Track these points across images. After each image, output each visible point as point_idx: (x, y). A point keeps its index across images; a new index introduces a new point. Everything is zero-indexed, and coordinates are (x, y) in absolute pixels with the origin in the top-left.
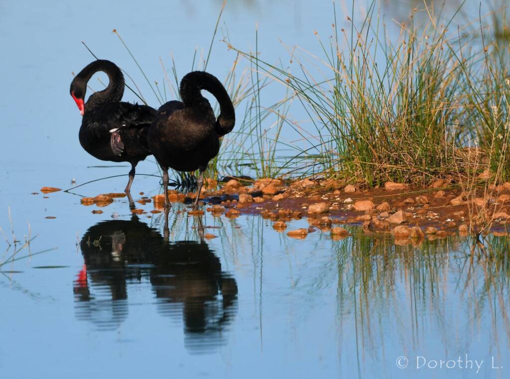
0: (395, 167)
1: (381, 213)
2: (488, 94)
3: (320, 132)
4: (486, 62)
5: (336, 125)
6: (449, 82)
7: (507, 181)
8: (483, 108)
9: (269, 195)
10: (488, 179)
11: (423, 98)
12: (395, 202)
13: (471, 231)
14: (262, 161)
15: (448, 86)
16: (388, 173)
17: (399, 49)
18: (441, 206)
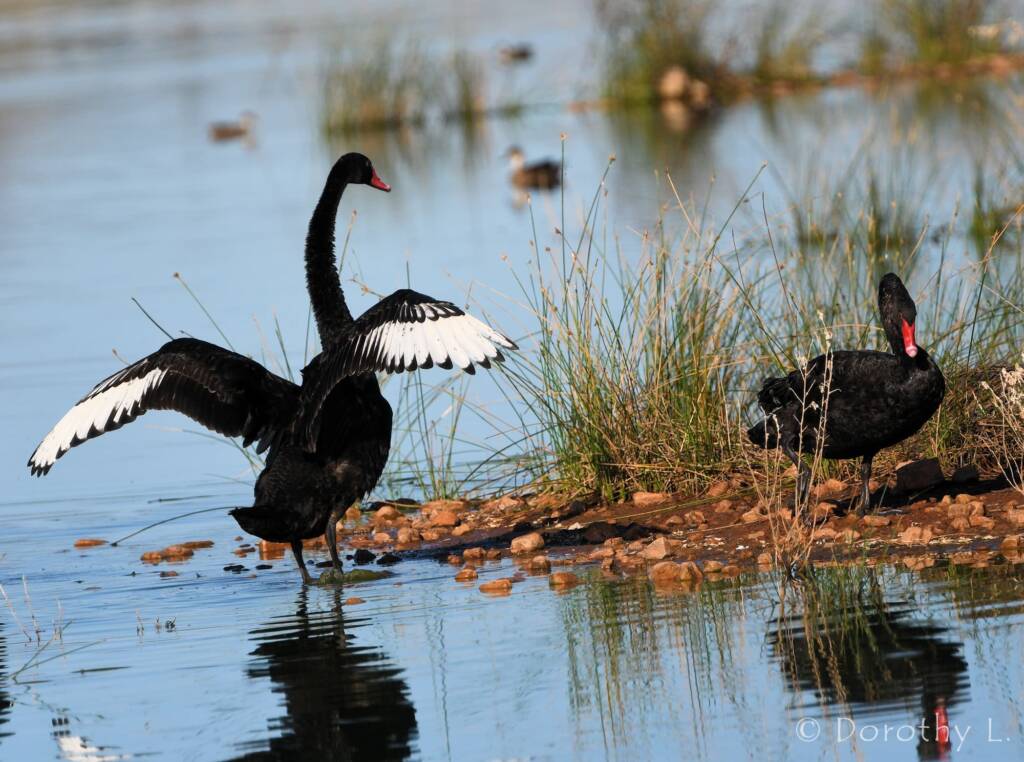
0: (648, 468)
1: (630, 543)
2: (792, 337)
3: (521, 419)
4: (784, 286)
5: (548, 406)
6: (726, 322)
7: (831, 477)
8: (785, 360)
9: (446, 526)
11: (686, 351)
13: (779, 563)
14: (432, 472)
15: (726, 328)
16: (637, 477)
17: (643, 273)
18: (728, 526)
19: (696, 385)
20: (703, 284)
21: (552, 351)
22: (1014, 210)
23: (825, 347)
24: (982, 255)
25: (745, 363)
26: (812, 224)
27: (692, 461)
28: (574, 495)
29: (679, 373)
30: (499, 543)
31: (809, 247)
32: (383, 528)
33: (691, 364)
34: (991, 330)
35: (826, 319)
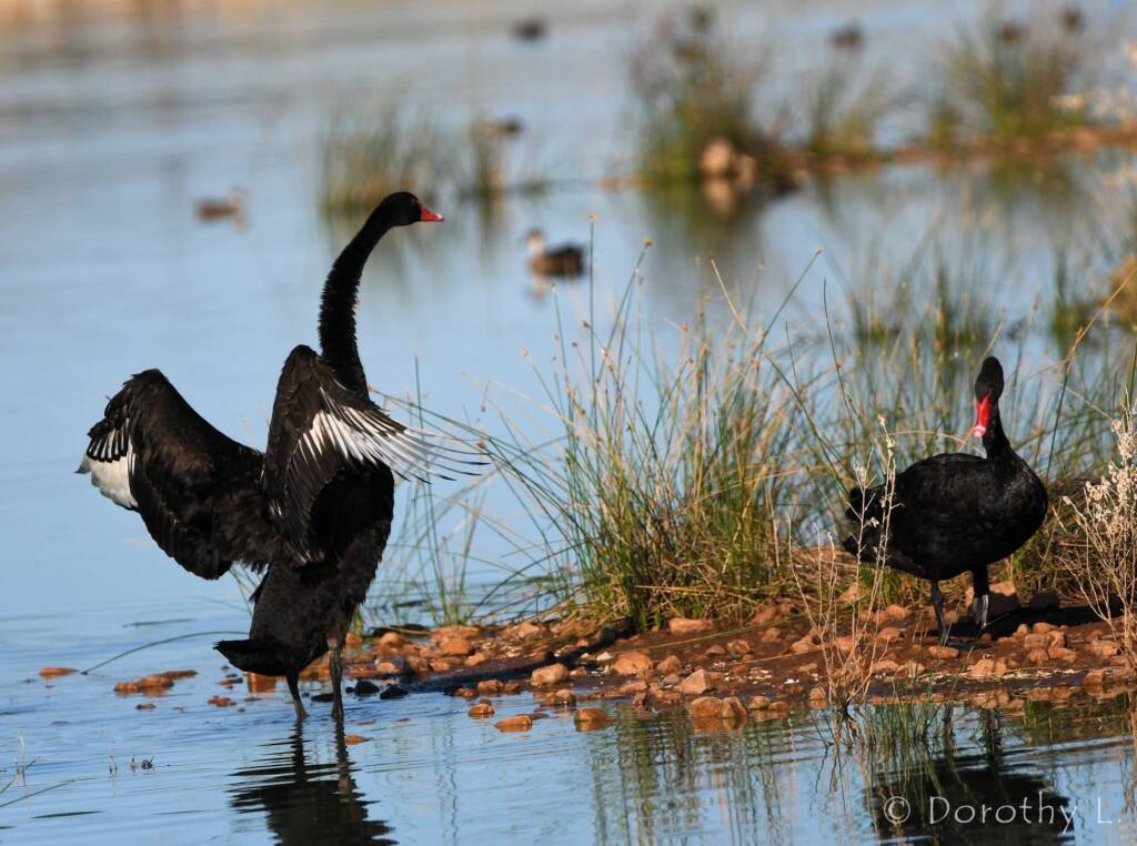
0: (686, 591)
1: (665, 675)
2: (848, 445)
3: (544, 535)
4: (842, 387)
5: (574, 521)
6: (776, 427)
7: (893, 603)
8: (841, 471)
9: (458, 655)
10: (857, 602)
11: (730, 460)
12: (689, 654)
13: (832, 698)
14: (442, 594)
15: (774, 434)
16: (674, 601)
17: (681, 372)
18: (775, 656)
19: (741, 497)
20: (750, 383)
21: (580, 460)
22: (1101, 303)
23: (887, 456)
24: (1064, 353)
25: (797, 473)
26: (872, 319)
27: (735, 583)
28: (603, 620)
29: (722, 484)
30: (516, 675)
31: (870, 345)
32: (387, 657)
33: (736, 474)
34: (1073, 439)
35: (888, 426)
